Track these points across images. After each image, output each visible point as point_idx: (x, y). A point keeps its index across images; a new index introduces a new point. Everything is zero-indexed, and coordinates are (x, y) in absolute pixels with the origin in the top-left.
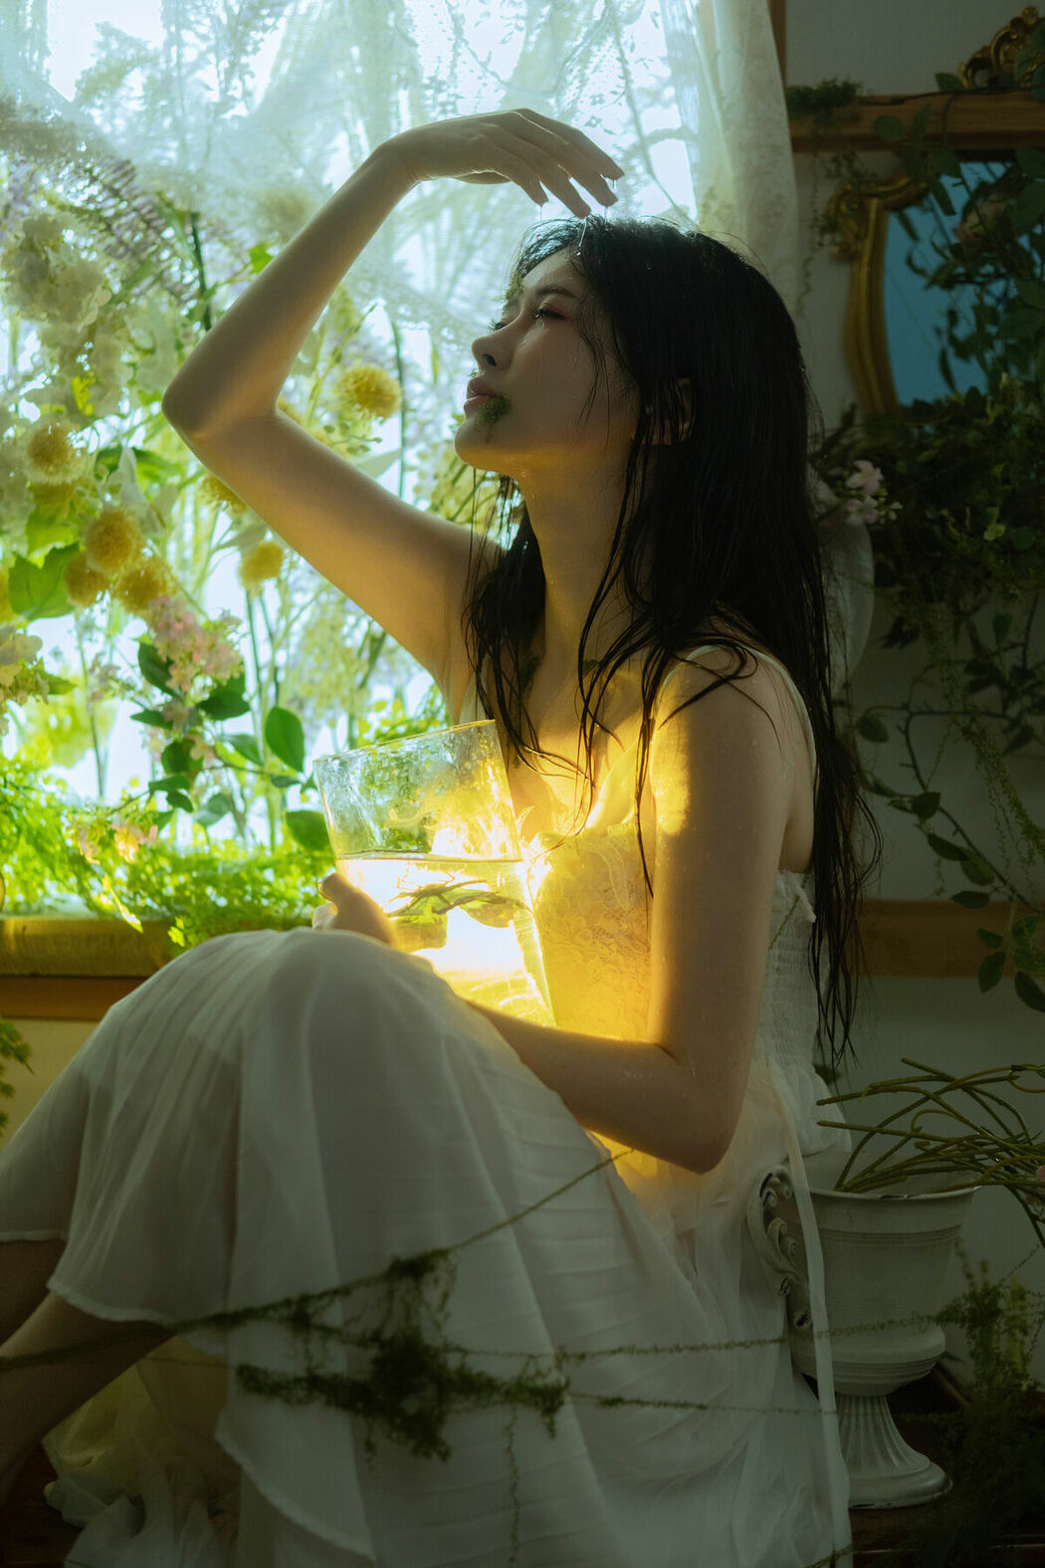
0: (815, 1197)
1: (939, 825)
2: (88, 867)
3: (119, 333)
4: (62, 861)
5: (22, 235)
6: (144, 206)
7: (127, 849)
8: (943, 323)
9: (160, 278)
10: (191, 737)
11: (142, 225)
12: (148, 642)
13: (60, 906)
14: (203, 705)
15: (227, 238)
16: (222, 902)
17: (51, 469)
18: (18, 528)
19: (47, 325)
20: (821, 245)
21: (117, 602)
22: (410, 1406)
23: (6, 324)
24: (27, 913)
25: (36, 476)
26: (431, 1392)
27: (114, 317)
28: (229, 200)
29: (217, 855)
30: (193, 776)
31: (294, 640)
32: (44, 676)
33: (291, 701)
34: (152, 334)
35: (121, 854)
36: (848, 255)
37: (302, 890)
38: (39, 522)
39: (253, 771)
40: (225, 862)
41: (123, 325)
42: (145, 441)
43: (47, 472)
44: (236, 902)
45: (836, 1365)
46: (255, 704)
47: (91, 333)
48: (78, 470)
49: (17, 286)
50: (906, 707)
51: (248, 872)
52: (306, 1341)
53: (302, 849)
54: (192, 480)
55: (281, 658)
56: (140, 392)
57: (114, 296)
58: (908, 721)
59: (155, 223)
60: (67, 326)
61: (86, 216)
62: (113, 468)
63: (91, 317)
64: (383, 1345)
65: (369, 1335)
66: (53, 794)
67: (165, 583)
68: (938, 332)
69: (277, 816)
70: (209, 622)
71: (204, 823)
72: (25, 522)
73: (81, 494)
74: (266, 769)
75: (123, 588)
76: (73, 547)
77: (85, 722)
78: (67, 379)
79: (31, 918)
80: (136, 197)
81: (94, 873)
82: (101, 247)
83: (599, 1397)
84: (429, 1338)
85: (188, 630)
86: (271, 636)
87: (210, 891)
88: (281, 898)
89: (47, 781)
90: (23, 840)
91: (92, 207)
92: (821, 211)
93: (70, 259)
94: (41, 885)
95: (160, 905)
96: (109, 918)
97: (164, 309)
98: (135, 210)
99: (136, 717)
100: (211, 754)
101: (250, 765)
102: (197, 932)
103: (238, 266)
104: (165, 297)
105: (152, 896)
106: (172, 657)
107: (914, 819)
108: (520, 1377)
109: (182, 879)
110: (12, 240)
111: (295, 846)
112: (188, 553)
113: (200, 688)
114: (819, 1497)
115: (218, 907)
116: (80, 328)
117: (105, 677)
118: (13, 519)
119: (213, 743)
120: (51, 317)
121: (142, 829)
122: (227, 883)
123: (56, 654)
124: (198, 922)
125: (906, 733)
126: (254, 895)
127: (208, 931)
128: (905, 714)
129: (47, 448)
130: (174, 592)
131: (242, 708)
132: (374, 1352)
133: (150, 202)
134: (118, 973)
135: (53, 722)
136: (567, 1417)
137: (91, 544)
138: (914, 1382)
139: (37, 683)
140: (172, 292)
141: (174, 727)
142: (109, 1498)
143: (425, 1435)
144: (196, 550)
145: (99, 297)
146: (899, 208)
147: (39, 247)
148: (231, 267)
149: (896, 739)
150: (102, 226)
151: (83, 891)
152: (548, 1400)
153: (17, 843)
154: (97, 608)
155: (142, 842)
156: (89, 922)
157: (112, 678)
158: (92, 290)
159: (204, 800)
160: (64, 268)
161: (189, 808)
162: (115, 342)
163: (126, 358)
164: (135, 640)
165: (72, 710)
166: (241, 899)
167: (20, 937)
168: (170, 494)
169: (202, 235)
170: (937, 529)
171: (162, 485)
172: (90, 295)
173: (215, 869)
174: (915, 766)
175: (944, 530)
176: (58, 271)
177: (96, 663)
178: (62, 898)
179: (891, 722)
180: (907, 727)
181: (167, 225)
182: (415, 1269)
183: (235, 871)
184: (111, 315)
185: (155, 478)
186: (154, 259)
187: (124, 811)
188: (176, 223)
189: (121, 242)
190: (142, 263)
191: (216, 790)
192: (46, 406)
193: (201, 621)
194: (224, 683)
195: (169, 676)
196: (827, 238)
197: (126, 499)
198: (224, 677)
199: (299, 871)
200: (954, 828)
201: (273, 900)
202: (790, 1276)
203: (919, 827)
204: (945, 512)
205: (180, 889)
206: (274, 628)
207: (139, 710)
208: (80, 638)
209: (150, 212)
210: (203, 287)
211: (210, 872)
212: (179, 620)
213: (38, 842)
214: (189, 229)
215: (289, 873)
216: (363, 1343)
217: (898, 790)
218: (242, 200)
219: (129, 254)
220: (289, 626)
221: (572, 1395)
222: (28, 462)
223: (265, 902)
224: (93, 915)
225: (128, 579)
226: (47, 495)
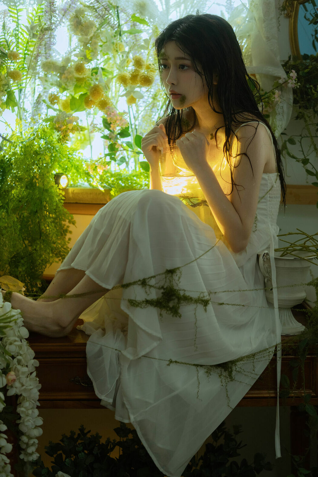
0: (275, 259)
1: (309, 166)
2: (90, 176)
3: (98, 39)
4: (83, 174)
5: (75, 13)
6: (105, 5)
7: (100, 171)
8: (314, 33)
9: (109, 23)
10: (115, 142)
11: (104, 10)
12: (105, 118)
13: (82, 185)
14: (119, 134)
15: (125, 12)
16: (123, 185)
17: (80, 74)
18: (72, 88)
19: (80, 37)
20: (281, 14)
21: (97, 108)
22: (171, 304)
23: (68, 34)
24: (74, 187)
25: (77, 75)
26: (176, 301)
27: (97, 34)
28: (127, 3)
29: (122, 172)
30: (116, 153)
31: (140, 119)
32: (80, 127)
33: (140, 133)
34: (106, 38)
35: (99, 172)
36: (288, 16)
37: (144, 182)
38: (77, 87)
39: (131, 151)
40: (124, 174)
41: (99, 36)
42: (104, 66)
43: (79, 74)
44: (127, 185)
45: (279, 300)
46: (131, 133)
47: (91, 38)
48: (88, 74)
49: (73, 27)
50: (301, 136)
51: (130, 177)
52: (145, 289)
53: (144, 171)
54: (115, 77)
55: (137, 123)
56: (103, 53)
57: (98, 28)
58: (301, 139)
59: (107, 9)
60: (86, 37)
61: (90, 8)
62: (96, 73)
63: (92, 35)
64: (164, 289)
65: (161, 287)
66: (80, 156)
67: (109, 103)
68: (312, 36)
69: (137, 163)
70: (120, 112)
71: (119, 165)
72: (74, 87)
73: (89, 80)
74: (134, 151)
75: (99, 104)
76: (86, 94)
77: (87, 138)
78: (85, 50)
79: (75, 188)
80: (103, 3)
81: (91, 177)
82: (94, 16)
83: (218, 303)
84: (176, 288)
85: (115, 115)
86: (134, 117)
87: (120, 182)
88: (139, 184)
89: (79, 153)
90: (73, 168)
91: (91, 5)
92: (281, 5)
93: (87, 20)
94: (77, 180)
95: (108, 185)
96: (95, 188)
97: (109, 31)
98: (103, 6)
99: (102, 137)
100: (120, 147)
101: (130, 149)
102: (117, 192)
103: (128, 19)
104: (110, 28)
105: (106, 183)
106: (111, 122)
107: (302, 165)
108: (199, 297)
109: (113, 179)
110: (72, 14)
111: (142, 171)
112: (114, 95)
113: (118, 130)
114: (273, 332)
115: (122, 186)
116: (89, 37)
117: (94, 127)
118: (70, 86)
119: (121, 144)
120: (82, 35)
121: (104, 166)
122: (125, 180)
123: (81, 121)
124: (118, 190)
125: (300, 142)
126: (132, 183)
127: (120, 192)
128: (300, 137)
129: (79, 68)
130: (111, 105)
131: (128, 135)
132: (162, 291)
133: (107, 4)
134: (98, 203)
135: (79, 138)
136: (210, 307)
137: (91, 93)
138: (298, 305)
139: (77, 128)
140: (112, 27)
141: (112, 140)
142: (97, 329)
143: (175, 311)
144: (116, 94)
145: (94, 29)
146: (303, 3)
147: (78, 16)
148: (126, 19)
149: (298, 144)
150: (95, 10)
151: (88, 181)
152: (205, 303)
153: (72, 169)
154: (92, 109)
155: (104, 169)
156: (90, 190)
157: (96, 127)
158: (92, 28)
159: (119, 159)
160: (85, 22)
161: (115, 161)
162: (97, 41)
163: (99, 44)
164: (101, 117)
165: (84, 135)
166: (128, 184)
167: (73, 193)
168: (110, 80)
169: (119, 11)
170: (309, 90)
171: (108, 78)
172: (91, 29)
173: (122, 176)
174: (303, 151)
175: (311, 90)
176: (84, 23)
177: (92, 123)
178: (83, 183)
179: (297, 139)
180: (301, 141)
181: (110, 9)
182: (171, 272)
183: (127, 177)
184: (96, 34)
185: (106, 76)
186: (107, 19)
187: (99, 161)
188: (113, 9)
189: (99, 14)
190: (104, 19)
191: (122, 156)
192: (79, 58)
193: (118, 112)
194: (124, 128)
195: (110, 127)
196: (283, 12)
197: (99, 82)
198: (124, 127)
199: (144, 178)
200: (312, 167)
201: (136, 184)
202: (269, 278)
203: (303, 167)
204: (312, 86)
205: (113, 181)
206: (135, 115)
207: (102, 135)
208: (87, 117)
209: (107, 6)
210: (119, 25)
211: (120, 177)
212: (113, 112)
213: (77, 169)
214: (116, 10)
215: (141, 178)
216: (160, 288)
217: (298, 157)
218: (130, 3)
219: (101, 17)
220: (138, 115)
221: (211, 302)
222: (75, 72)
223: (134, 185)
224: (91, 188)
225: (100, 102)
226: (78, 80)
